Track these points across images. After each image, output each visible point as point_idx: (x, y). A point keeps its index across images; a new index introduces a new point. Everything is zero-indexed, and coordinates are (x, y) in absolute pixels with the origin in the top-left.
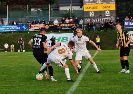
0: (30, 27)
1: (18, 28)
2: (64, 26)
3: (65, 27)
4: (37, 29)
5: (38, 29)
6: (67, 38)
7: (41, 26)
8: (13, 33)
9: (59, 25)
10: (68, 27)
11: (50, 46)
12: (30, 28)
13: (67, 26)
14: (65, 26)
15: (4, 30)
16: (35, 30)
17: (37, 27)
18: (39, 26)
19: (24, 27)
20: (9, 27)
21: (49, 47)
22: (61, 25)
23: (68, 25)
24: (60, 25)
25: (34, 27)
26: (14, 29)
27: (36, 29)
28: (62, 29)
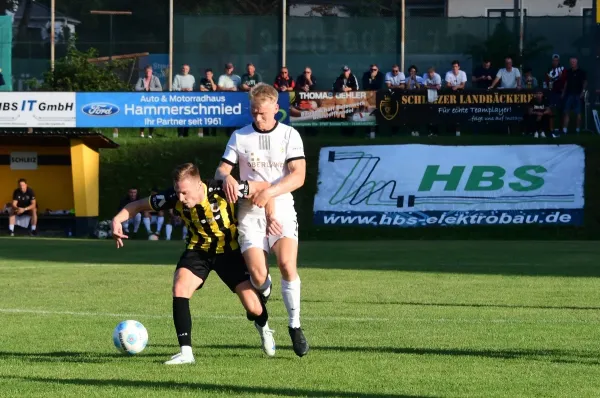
0: (294, 104)
1: (228, 110)
2: (484, 105)
3: (490, 110)
4: (333, 119)
5: (340, 119)
6: (499, 172)
7: (356, 101)
8: (201, 135)
9: (458, 99)
10: (505, 110)
11: (401, 214)
12: (294, 110)
13: (500, 106)
14: (490, 105)
15: (154, 117)
16: (324, 120)
17: (332, 108)
18: (348, 101)
20: (179, 104)
21: (397, 217)
22: (465, 99)
23: (504, 99)
24: (462, 97)
25: (319, 105)
26: (208, 116)
27: (330, 115)
28: (474, 118)
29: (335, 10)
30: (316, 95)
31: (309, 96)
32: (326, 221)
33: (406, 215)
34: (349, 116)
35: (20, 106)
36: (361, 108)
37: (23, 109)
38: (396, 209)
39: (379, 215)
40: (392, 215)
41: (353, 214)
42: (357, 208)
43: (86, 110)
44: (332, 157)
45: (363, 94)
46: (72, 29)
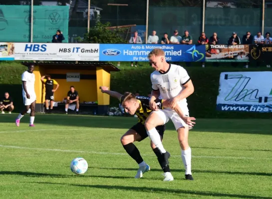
0: (208, 51)
1: (175, 53)
4: (227, 58)
5: (231, 59)
7: (239, 49)
11: (261, 106)
15: (138, 56)
16: (222, 59)
17: (227, 53)
18: (235, 49)
19: (192, 51)
20: (150, 50)
21: (259, 107)
25: (220, 51)
27: (226, 56)
29: (229, 5)
30: (219, 46)
31: (215, 47)
32: (223, 109)
33: (263, 106)
34: (235, 57)
35: (72, 50)
36: (242, 53)
37: (73, 52)
38: (257, 103)
39: (249, 106)
40: (256, 106)
41: (237, 106)
42: (239, 103)
43: (104, 53)
44: (226, 77)
45: (243, 46)
46: (98, 12)
